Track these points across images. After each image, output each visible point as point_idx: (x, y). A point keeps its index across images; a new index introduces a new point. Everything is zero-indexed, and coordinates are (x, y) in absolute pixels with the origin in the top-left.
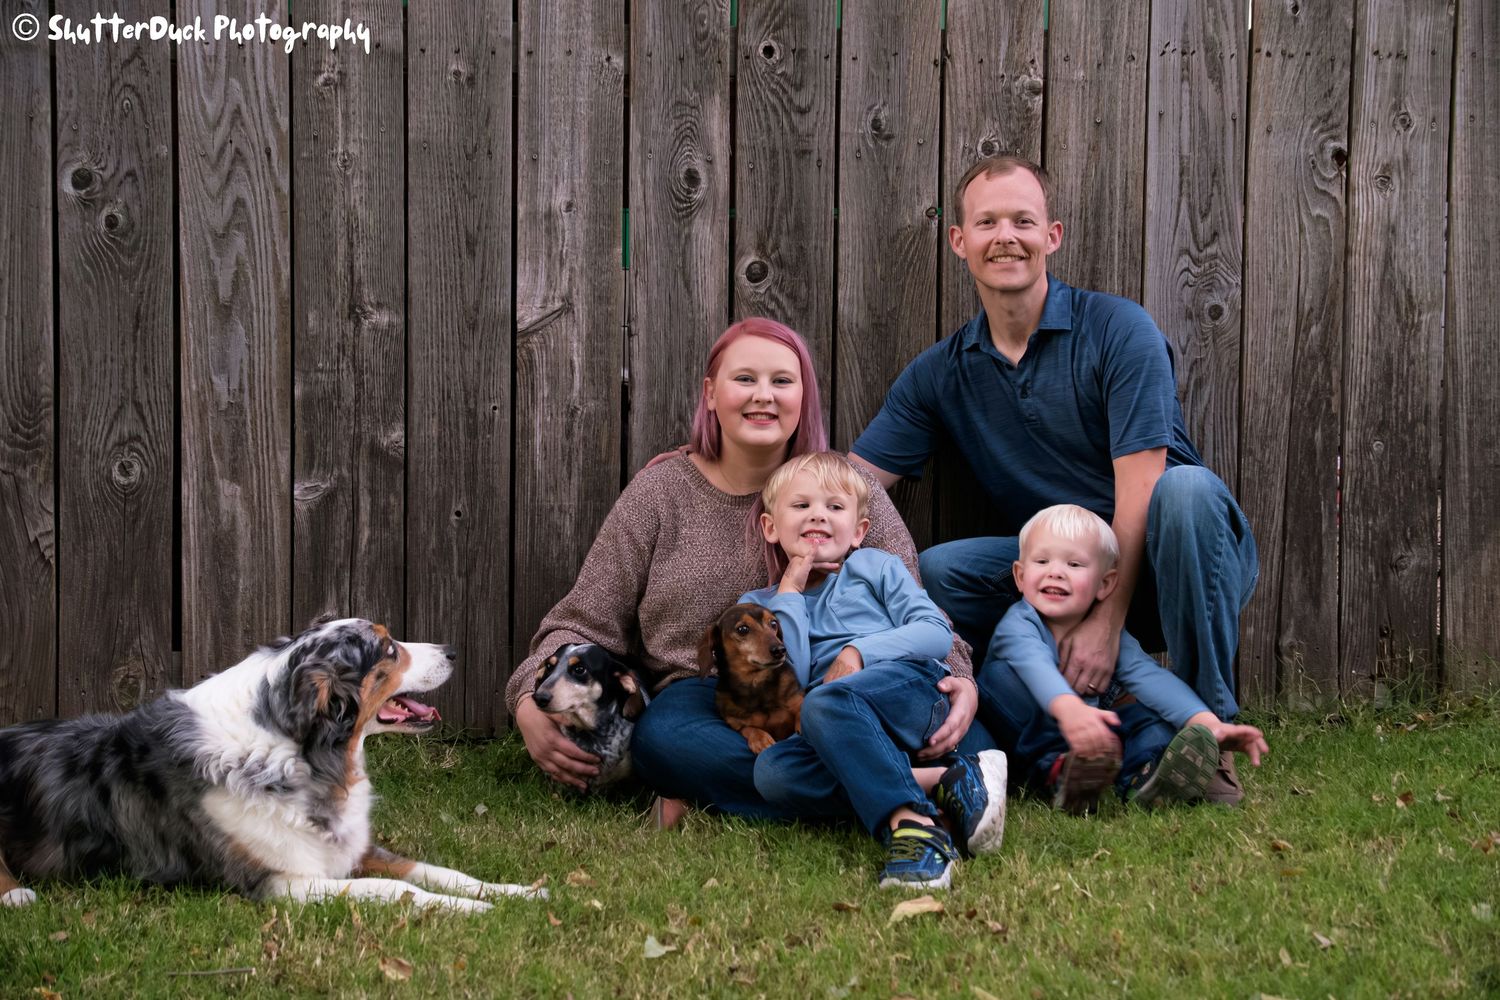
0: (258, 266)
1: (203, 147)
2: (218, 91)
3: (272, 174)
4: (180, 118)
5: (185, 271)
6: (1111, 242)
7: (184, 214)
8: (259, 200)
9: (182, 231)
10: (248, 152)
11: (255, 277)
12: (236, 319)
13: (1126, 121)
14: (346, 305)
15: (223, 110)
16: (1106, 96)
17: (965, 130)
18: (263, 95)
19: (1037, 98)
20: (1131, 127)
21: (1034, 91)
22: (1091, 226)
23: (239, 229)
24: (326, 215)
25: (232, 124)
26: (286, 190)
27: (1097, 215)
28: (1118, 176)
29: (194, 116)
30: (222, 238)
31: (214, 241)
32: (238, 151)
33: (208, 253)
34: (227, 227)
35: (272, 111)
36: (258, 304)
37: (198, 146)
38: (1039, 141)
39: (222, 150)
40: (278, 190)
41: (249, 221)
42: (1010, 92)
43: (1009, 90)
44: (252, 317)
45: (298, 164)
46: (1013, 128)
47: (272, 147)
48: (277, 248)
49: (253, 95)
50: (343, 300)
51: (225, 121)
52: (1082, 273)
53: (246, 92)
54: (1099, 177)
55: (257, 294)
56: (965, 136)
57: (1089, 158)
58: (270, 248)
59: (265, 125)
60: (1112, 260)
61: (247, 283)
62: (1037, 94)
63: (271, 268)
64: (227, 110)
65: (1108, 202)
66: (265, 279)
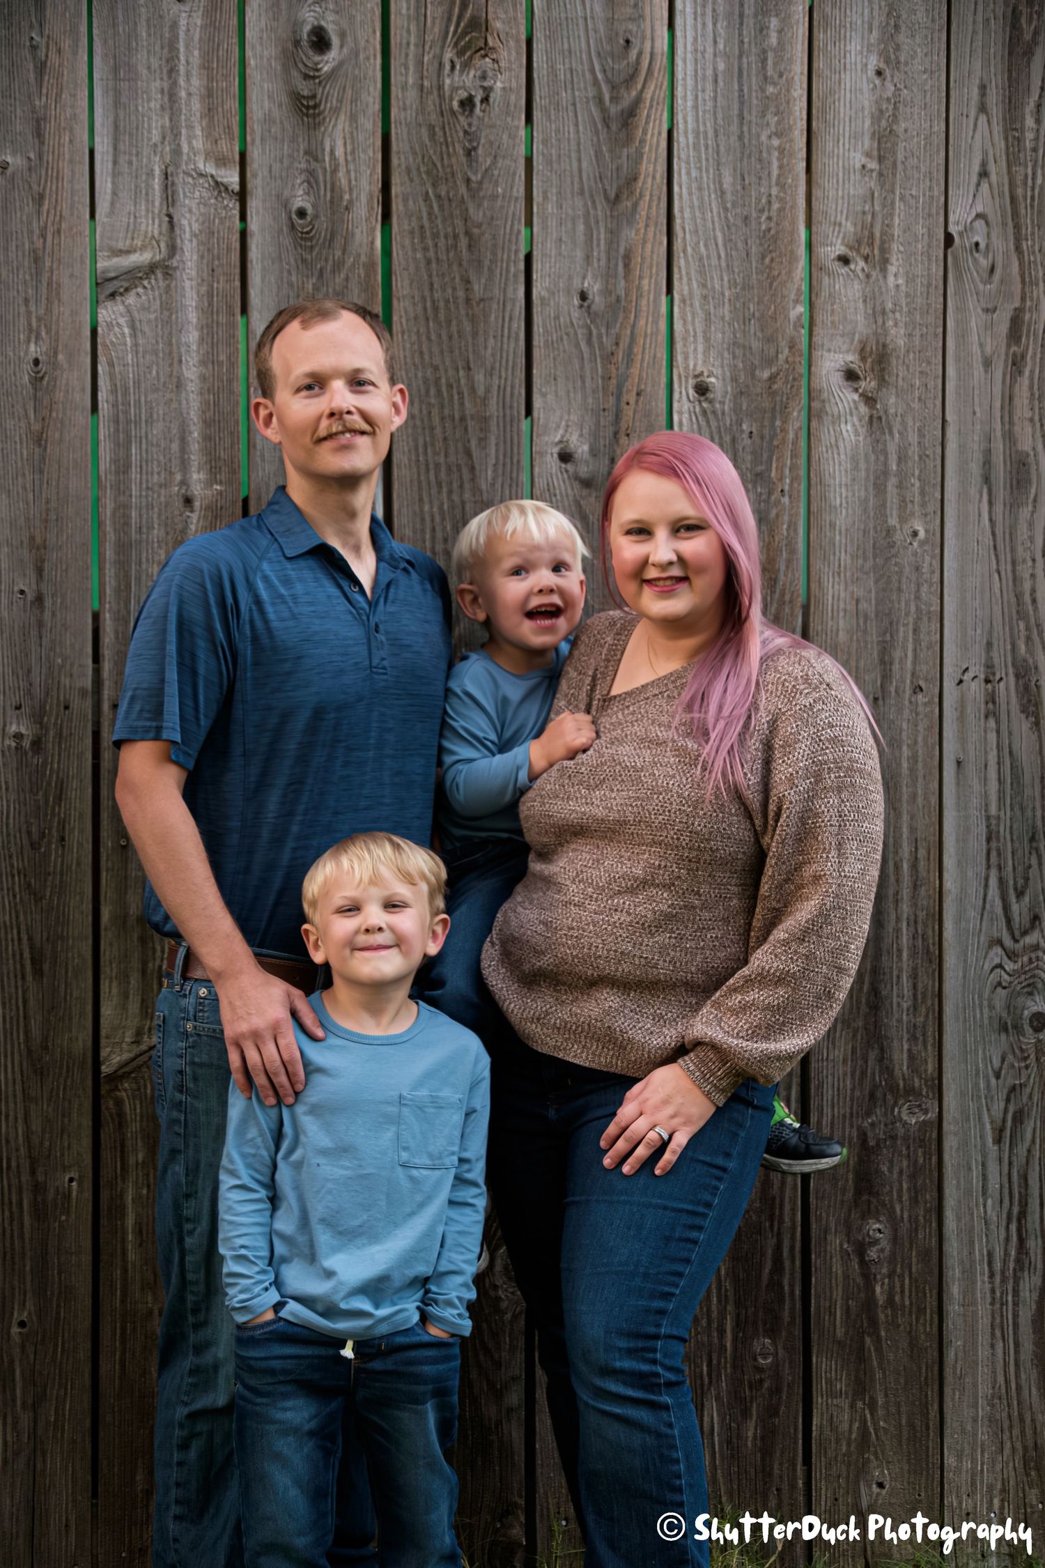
6: (898, 931)
13: (912, 770)
20: (920, 780)
28: (905, 844)
60: (900, 956)
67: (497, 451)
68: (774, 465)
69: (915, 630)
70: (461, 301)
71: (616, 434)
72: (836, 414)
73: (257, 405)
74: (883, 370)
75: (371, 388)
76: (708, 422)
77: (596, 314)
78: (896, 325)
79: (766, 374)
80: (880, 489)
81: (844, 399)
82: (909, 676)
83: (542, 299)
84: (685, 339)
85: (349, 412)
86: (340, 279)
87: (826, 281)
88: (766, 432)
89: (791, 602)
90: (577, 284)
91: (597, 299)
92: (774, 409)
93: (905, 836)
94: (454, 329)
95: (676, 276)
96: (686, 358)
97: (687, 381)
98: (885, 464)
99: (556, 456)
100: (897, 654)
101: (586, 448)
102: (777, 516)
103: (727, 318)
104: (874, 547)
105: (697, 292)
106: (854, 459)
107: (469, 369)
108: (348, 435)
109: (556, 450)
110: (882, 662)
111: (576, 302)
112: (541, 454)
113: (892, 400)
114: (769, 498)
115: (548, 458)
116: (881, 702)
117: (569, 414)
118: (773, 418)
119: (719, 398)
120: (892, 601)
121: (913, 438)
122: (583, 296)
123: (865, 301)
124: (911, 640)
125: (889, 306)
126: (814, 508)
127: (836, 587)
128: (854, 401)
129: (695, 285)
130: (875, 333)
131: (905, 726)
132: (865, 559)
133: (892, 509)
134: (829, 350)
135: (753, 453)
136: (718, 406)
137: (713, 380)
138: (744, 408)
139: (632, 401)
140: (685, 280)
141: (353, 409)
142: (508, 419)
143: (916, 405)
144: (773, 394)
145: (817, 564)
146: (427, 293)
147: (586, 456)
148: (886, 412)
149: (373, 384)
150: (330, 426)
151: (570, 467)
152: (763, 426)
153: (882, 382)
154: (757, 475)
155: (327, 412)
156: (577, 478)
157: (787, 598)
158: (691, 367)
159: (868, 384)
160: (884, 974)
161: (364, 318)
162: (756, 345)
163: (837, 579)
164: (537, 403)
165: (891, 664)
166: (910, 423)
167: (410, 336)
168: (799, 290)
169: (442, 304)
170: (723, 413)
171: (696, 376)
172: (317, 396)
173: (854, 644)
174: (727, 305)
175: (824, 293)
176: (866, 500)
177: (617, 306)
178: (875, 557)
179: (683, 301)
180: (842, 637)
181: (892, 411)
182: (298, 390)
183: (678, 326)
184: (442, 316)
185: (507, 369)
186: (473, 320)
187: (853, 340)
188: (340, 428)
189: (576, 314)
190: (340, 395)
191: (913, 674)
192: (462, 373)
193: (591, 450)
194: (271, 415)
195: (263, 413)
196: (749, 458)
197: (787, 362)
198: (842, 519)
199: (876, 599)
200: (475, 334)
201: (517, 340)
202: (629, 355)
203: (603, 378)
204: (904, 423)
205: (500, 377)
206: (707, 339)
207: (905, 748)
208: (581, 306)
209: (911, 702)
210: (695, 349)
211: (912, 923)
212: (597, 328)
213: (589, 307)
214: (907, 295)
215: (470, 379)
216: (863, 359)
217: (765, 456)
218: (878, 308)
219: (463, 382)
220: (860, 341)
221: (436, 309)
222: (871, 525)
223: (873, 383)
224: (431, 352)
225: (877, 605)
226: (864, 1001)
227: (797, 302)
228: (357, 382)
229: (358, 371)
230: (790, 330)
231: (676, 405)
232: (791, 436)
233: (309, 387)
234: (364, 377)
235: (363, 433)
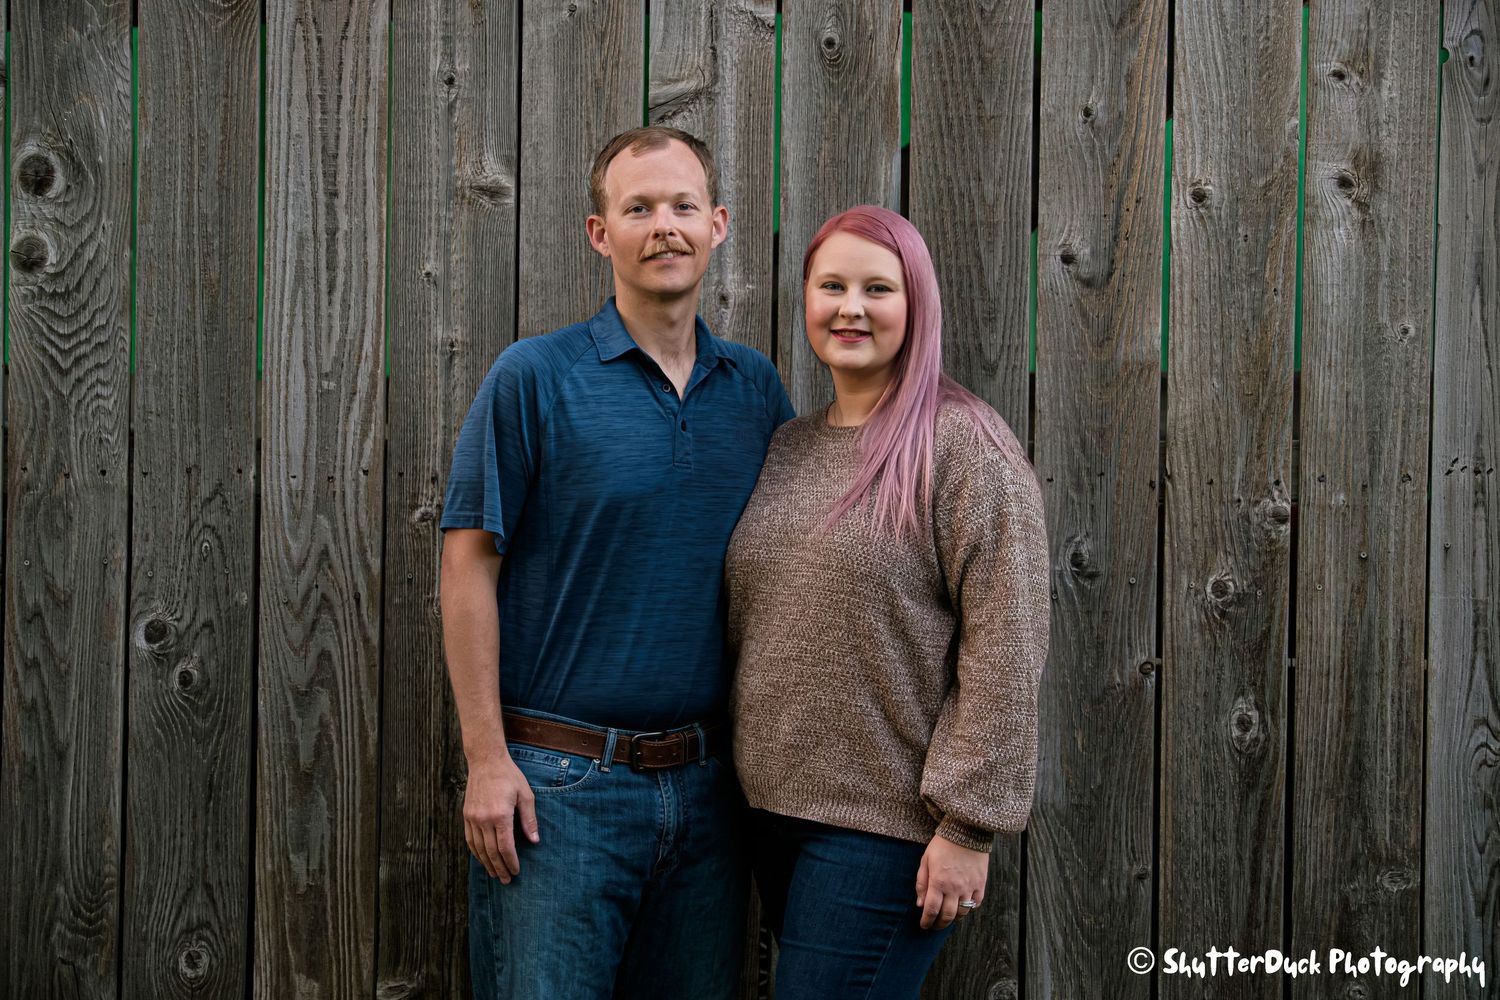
0: (343, 727)
1: (286, 593)
2: (303, 532)
3: (361, 625)
4: (263, 561)
5: (263, 735)
6: (1382, 707)
7: (263, 669)
8: (345, 653)
9: (260, 689)
10: (336, 599)
11: (340, 741)
12: (318, 788)
13: (1400, 556)
14: (439, 773)
15: (309, 551)
16: (1375, 525)
17: (1190, 566)
18: (353, 534)
19: (1283, 528)
20: (1407, 565)
21: (1279, 518)
22: (1357, 687)
23: (322, 686)
24: (419, 670)
25: (319, 565)
26: (375, 641)
27: (1364, 674)
28: (1391, 625)
29: (278, 558)
30: (304, 698)
31: (296, 699)
32: (324, 597)
33: (288, 714)
34: (310, 685)
35: (363, 552)
36: (342, 772)
37: (281, 593)
38: (1286, 581)
39: (306, 597)
40: (366, 641)
41: (334, 673)
42: (1249, 522)
43: (1247, 518)
44: (335, 786)
45: (389, 612)
46: (1252, 564)
47: (361, 592)
48: (365, 707)
49: (342, 535)
50: (436, 768)
51: (311, 563)
52: (1345, 748)
53: (335, 531)
54: (1365, 627)
55: (341, 760)
56: (1190, 574)
57: (1352, 601)
58: (356, 708)
59: (354, 567)
60: (1384, 732)
61: (331, 747)
62: (1283, 521)
63: (356, 731)
64: (313, 551)
65: (1378, 657)
66: (350, 743)
67: (1003, 254)
68: (1268, 266)
69: (1404, 422)
70: (973, 118)
71: (1115, 238)
72: (1329, 218)
73: (592, 222)
74: (1375, 177)
75: (693, 211)
76: (1205, 226)
77: (1099, 128)
78: (1389, 135)
79: (1261, 183)
80: (1371, 288)
81: (1338, 205)
82: (1397, 465)
83: (1049, 115)
84: (1183, 150)
85: (671, 234)
86: (863, 101)
87: (1321, 95)
88: (1261, 235)
89: (1282, 394)
90: (1081, 101)
91: (1100, 115)
92: (1269, 214)
93: (1390, 618)
94: (966, 143)
95: (1175, 93)
96: (1184, 168)
97: (1185, 190)
98: (1377, 265)
99: (1058, 258)
100: (1386, 445)
101: (1087, 251)
102: (1271, 313)
103: (1225, 131)
104: (1365, 344)
105: (1195, 107)
106: (1346, 262)
107: (980, 180)
108: (670, 255)
109: (1059, 252)
110: (1371, 451)
111: (1081, 117)
112: (1045, 257)
113: (1385, 205)
114: (1263, 296)
115: (1052, 260)
116: (1369, 490)
117: (1072, 219)
118: (1268, 224)
119: (1216, 204)
120: (1382, 395)
121: (1405, 241)
122: (1087, 113)
123: (1359, 113)
124: (1400, 431)
125: (1384, 117)
126: (1306, 305)
127: (1327, 380)
128: (1347, 207)
129: (1194, 100)
130: (1369, 143)
131: (1392, 513)
132: (1355, 356)
133: (1382, 306)
134: (1323, 160)
135: (1248, 255)
136: (1214, 211)
137: (1210, 187)
138: (1240, 213)
139: (1132, 209)
140: (1184, 95)
141: (675, 231)
142: (1014, 224)
143: (1408, 210)
144: (1267, 200)
145: (1308, 359)
146: (942, 112)
147: (1088, 258)
148: (1378, 216)
149: (695, 208)
150: (655, 246)
151: (1071, 268)
152: (1257, 230)
153: (1375, 188)
154: (1251, 275)
155: (653, 233)
156: (1078, 278)
157: (1278, 390)
158: (1189, 175)
159: (1362, 190)
160: (1368, 747)
161: (690, 146)
162: (1251, 154)
163: (1328, 373)
164: (1042, 210)
165: (1380, 453)
166: (1403, 227)
167: (925, 151)
168: (1294, 103)
169: (956, 122)
170: (1220, 218)
171: (1194, 185)
172: (644, 217)
173: (1344, 434)
174: (1225, 119)
175: (1320, 106)
176: (1358, 299)
177: (1119, 121)
178: (1365, 354)
179: (1182, 115)
180: (1332, 427)
181: (1384, 215)
182: (627, 212)
183: (1177, 139)
184: (955, 131)
185: (1014, 180)
186: (984, 135)
187: (1346, 152)
188: (664, 248)
189: (1080, 129)
190: (665, 218)
191: (1401, 464)
192: (973, 183)
193: (1093, 253)
194: (603, 231)
195: (596, 228)
196: (1244, 259)
197: (1282, 170)
198: (1334, 317)
199: (1366, 392)
200: (986, 148)
201: (1024, 152)
202: (1130, 168)
203: (1105, 187)
204: (1395, 226)
205: (1007, 187)
206: (1204, 150)
207: (1392, 534)
208: (1085, 122)
209: (1399, 490)
210: (1193, 160)
211: (1396, 700)
212: (1100, 141)
213: (1093, 122)
214: (1401, 107)
215: (980, 187)
216: (1357, 167)
217: (1259, 259)
218: (1372, 119)
219: (973, 192)
220: (1354, 151)
221: (950, 126)
222: (1362, 323)
223: (1365, 190)
224: (944, 164)
225: (1366, 398)
226: (1347, 772)
227: (1292, 115)
228: (681, 206)
229: (682, 195)
230: (1284, 142)
231: (1173, 211)
232: (1284, 238)
233: (637, 209)
234: (687, 201)
235: (684, 253)
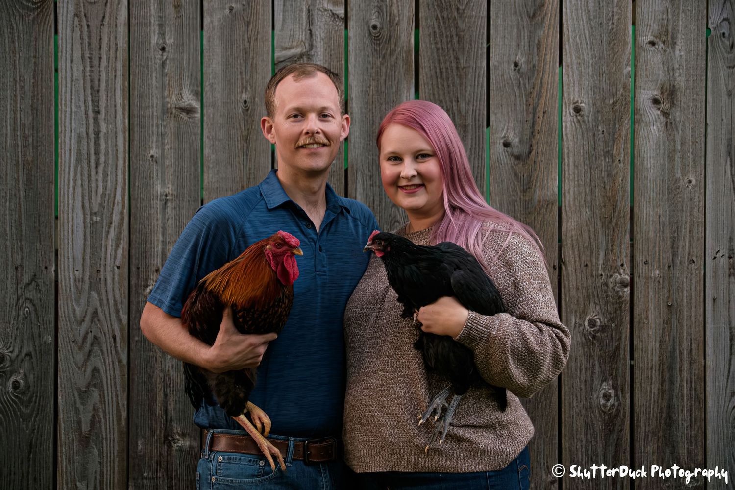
0: (107, 411)
1: (74, 336)
2: (83, 301)
3: (117, 352)
4: (60, 318)
5: (61, 416)
6: (681, 386)
7: (61, 379)
8: (108, 368)
9: (59, 390)
10: (103, 339)
11: (105, 417)
12: (93, 445)
13: (689, 303)
14: (162, 435)
15: (86, 312)
16: (675, 287)
17: (576, 311)
18: (111, 302)
19: (626, 289)
20: (693, 308)
21: (623, 284)
22: (667, 376)
23: (95, 387)
24: (150, 377)
25: (92, 321)
26: (125, 361)
27: (671, 368)
28: (685, 341)
29: (69, 316)
30: (84, 394)
31: (80, 395)
32: (95, 337)
33: (75, 403)
34: (88, 386)
35: (117, 311)
36: (106, 435)
37: (71, 335)
38: (628, 318)
39: (85, 338)
40: (120, 361)
41: (102, 382)
42: (607, 286)
43: (606, 284)
44: (103, 443)
45: (132, 345)
46: (609, 309)
47: (116, 334)
48: (119, 399)
49: (105, 302)
50: (160, 431)
51: (88, 318)
52: (661, 408)
53: (101, 300)
54: (671, 343)
55: (106, 429)
56: (576, 316)
57: (664, 329)
58: (114, 399)
59: (112, 320)
60: (683, 400)
61: (100, 421)
62: (626, 286)
63: (115, 412)
64: (88, 312)
65: (678, 359)
66: (111, 419)
67: (472, 142)
68: (615, 147)
69: (690, 231)
70: (454, 68)
71: (532, 133)
72: (648, 121)
73: (264, 121)
74: (673, 98)
75: (331, 118)
76: (581, 126)
77: (523, 73)
78: (680, 76)
79: (611, 102)
80: (671, 159)
81: (652, 113)
82: (687, 255)
83: (495, 66)
84: (568, 85)
85: (318, 133)
86: (393, 59)
87: (643, 54)
88: (611, 131)
89: (624, 217)
90: (513, 58)
91: (523, 66)
92: (615, 120)
93: (685, 337)
94: (450, 82)
95: (564, 54)
96: (569, 94)
97: (569, 106)
98: (674, 146)
99: (502, 144)
100: (681, 243)
101: (517, 140)
102: (617, 173)
103: (591, 74)
104: (668, 189)
105: (575, 61)
106: (658, 145)
107: (458, 102)
108: (315, 146)
109: (502, 141)
110: (673, 247)
111: (512, 67)
112: (494, 143)
113: (678, 114)
114: (612, 164)
115: (498, 145)
116: (672, 268)
117: (509, 122)
118: (615, 124)
119: (586, 114)
120: (678, 216)
121: (689, 133)
122: (516, 65)
123: (663, 64)
124: (688, 236)
125: (676, 66)
126: (636, 169)
127: (648, 209)
128: (658, 115)
129: (574, 57)
130: (669, 80)
131: (685, 280)
132: (663, 195)
133: (678, 169)
134: (644, 89)
135: (604, 141)
136: (586, 118)
137: (583, 105)
138: (600, 118)
139: (541, 117)
140: (569, 55)
141: (320, 131)
142: (477, 126)
143: (691, 116)
144: (615, 112)
145: (637, 198)
146: (437, 65)
147: (517, 144)
148: (675, 120)
149: (332, 117)
150: (306, 139)
151: (509, 149)
152: (609, 128)
153: (673, 104)
154: (606, 152)
155: (305, 131)
156: (512, 155)
157: (622, 215)
158: (572, 99)
159: (665, 106)
160: (674, 408)
161: (330, 77)
162: (605, 86)
163: (648, 205)
164: (492, 118)
165: (677, 248)
166: (688, 125)
167: (428, 86)
168: (628, 59)
169: (444, 70)
170: (589, 121)
171: (574, 103)
172: (300, 121)
173: (657, 238)
174: (590, 68)
175: (642, 60)
176: (664, 165)
177: (533, 69)
178: (669, 193)
179: (568, 66)
180: (651, 234)
181: (678, 119)
182: (289, 117)
183: (565, 78)
184: (444, 75)
185: (477, 101)
186: (460, 77)
187: (656, 85)
188: (311, 141)
189: (512, 73)
190: (313, 123)
191: (689, 254)
192: (454, 104)
193: (520, 141)
194: (271, 127)
195: (267, 125)
196: (602, 144)
197: (622, 95)
198: (651, 175)
199: (669, 214)
200: (461, 84)
201: (482, 87)
202: (540, 94)
203: (526, 105)
204: (684, 125)
205: (473, 105)
206: (580, 85)
207: (685, 292)
208: (515, 70)
209: (688, 268)
210: (574, 90)
211: (689, 382)
212: (523, 80)
213: (519, 70)
214: (686, 60)
215: (458, 106)
216: (662, 93)
217: (610, 144)
218: (671, 67)
219: (455, 108)
220: (661, 84)
221: (441, 73)
222: (666, 178)
223: (667, 106)
224: (438, 93)
225: (670, 218)
226: (663, 422)
227: (627, 65)
228: (323, 115)
229: (324, 109)
230: (623, 79)
231: (563, 118)
232: (624, 132)
233: (295, 116)
234: (327, 112)
235: (324, 145)
